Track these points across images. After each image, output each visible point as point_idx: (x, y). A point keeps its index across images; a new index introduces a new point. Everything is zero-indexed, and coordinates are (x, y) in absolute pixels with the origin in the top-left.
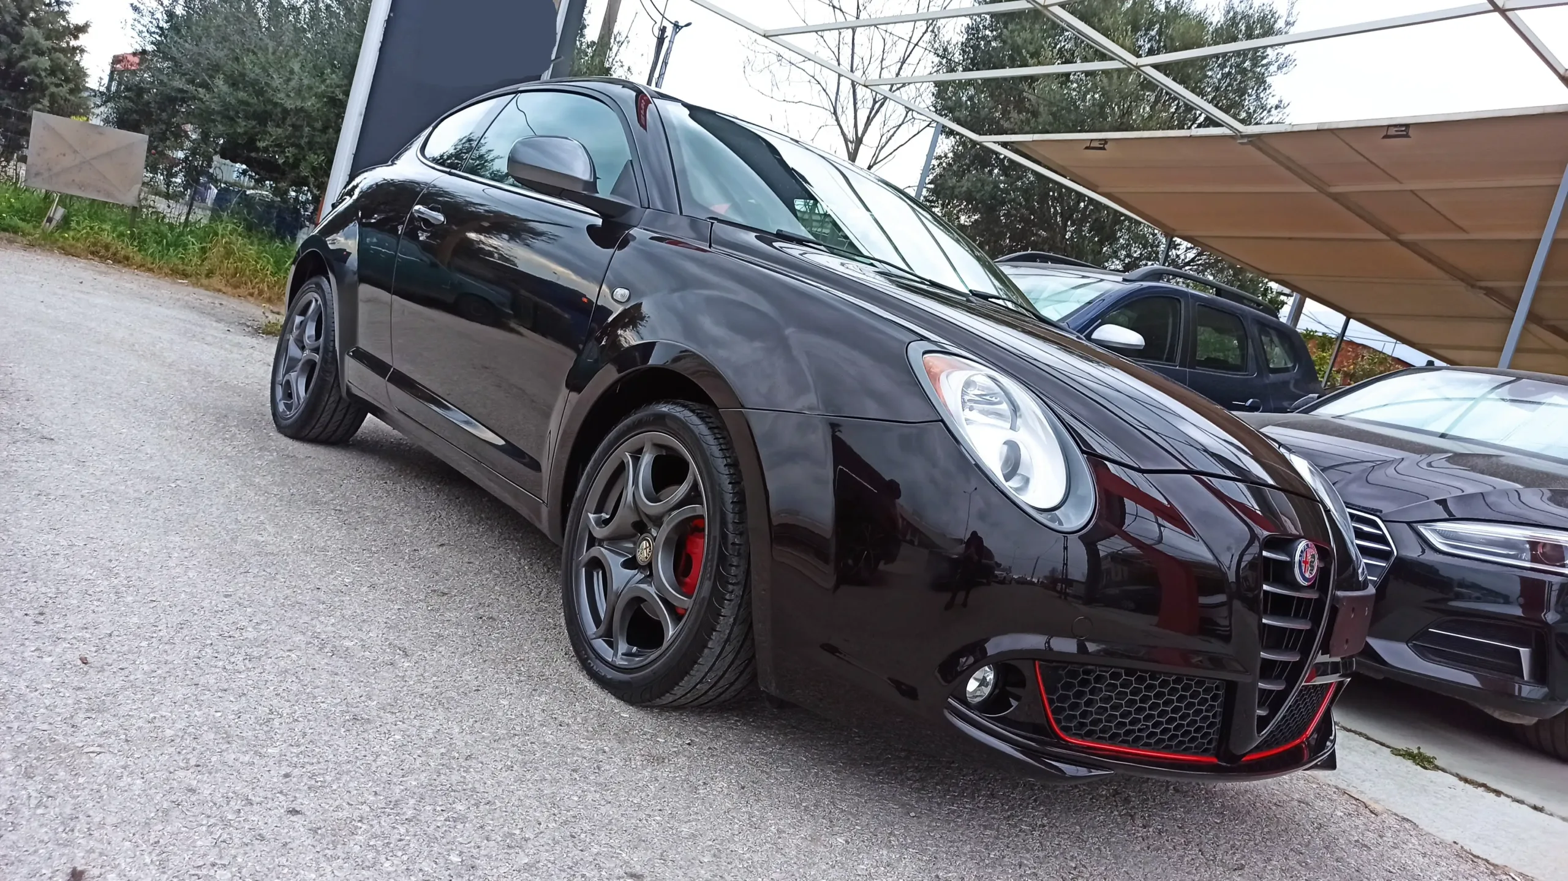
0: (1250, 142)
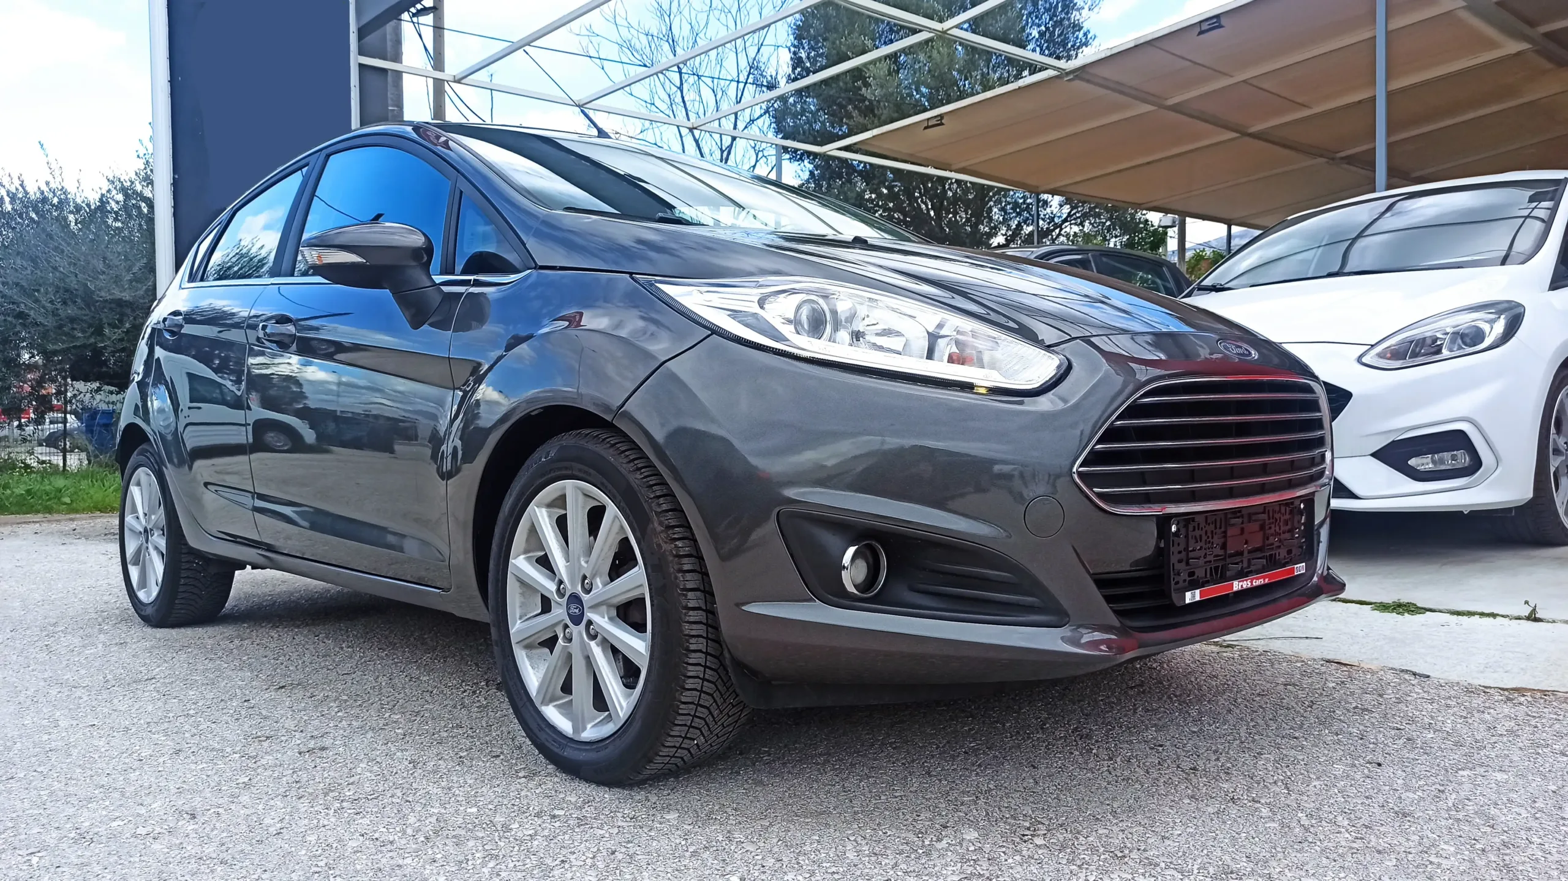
0: (1077, 77)
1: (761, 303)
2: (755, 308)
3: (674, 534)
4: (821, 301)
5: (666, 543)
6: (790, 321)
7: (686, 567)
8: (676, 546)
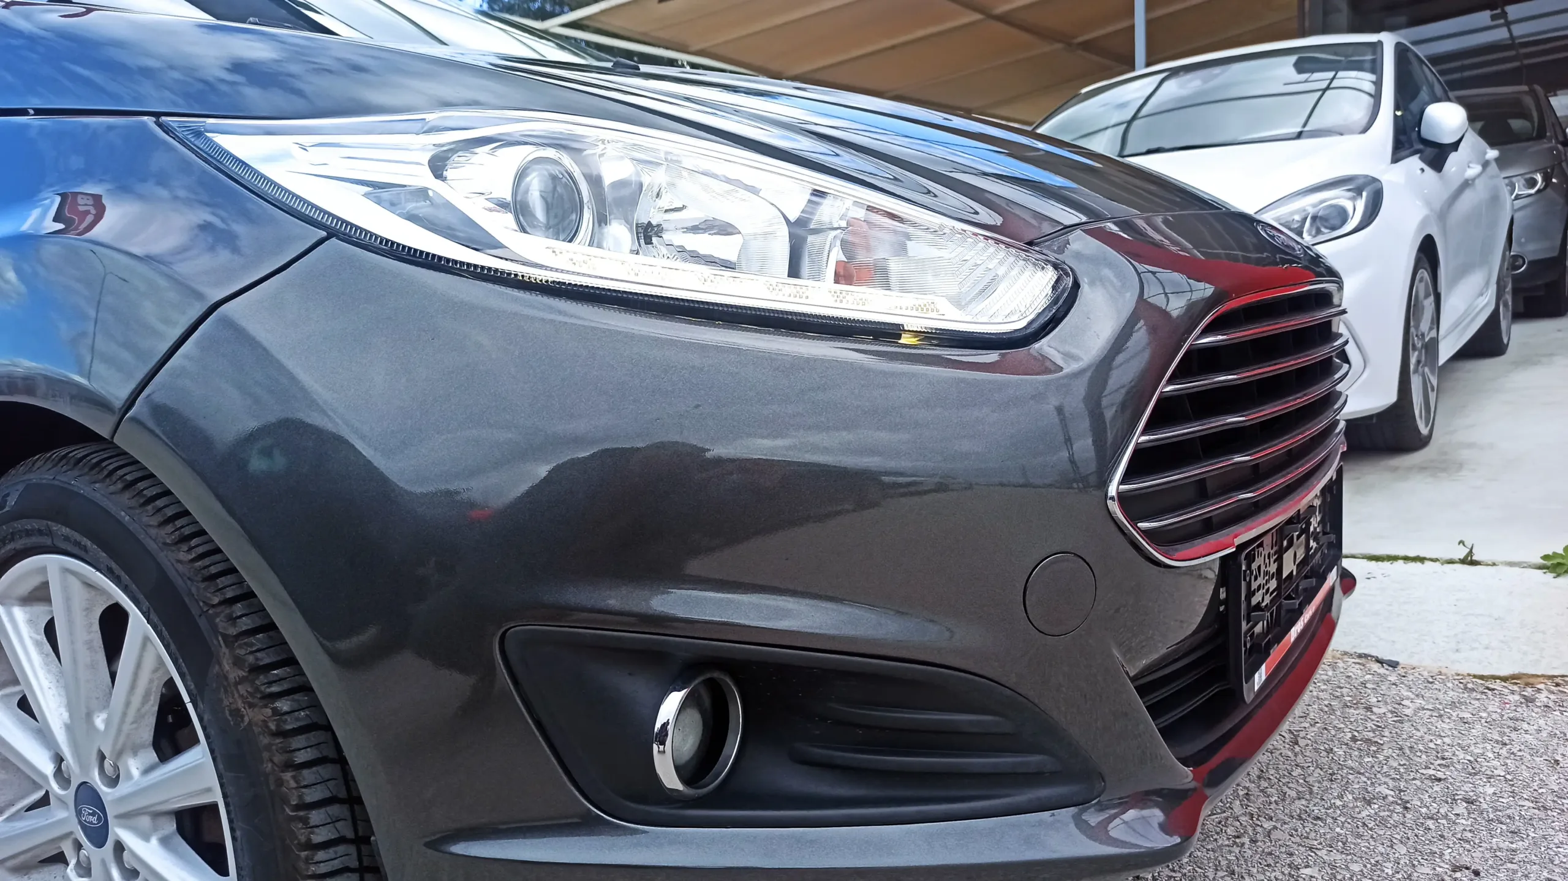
1: (438, 166)
2: (424, 178)
3: (270, 683)
4: (567, 160)
5: (251, 706)
6: (503, 205)
7: (301, 757)
8: (275, 711)
